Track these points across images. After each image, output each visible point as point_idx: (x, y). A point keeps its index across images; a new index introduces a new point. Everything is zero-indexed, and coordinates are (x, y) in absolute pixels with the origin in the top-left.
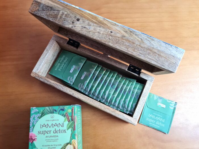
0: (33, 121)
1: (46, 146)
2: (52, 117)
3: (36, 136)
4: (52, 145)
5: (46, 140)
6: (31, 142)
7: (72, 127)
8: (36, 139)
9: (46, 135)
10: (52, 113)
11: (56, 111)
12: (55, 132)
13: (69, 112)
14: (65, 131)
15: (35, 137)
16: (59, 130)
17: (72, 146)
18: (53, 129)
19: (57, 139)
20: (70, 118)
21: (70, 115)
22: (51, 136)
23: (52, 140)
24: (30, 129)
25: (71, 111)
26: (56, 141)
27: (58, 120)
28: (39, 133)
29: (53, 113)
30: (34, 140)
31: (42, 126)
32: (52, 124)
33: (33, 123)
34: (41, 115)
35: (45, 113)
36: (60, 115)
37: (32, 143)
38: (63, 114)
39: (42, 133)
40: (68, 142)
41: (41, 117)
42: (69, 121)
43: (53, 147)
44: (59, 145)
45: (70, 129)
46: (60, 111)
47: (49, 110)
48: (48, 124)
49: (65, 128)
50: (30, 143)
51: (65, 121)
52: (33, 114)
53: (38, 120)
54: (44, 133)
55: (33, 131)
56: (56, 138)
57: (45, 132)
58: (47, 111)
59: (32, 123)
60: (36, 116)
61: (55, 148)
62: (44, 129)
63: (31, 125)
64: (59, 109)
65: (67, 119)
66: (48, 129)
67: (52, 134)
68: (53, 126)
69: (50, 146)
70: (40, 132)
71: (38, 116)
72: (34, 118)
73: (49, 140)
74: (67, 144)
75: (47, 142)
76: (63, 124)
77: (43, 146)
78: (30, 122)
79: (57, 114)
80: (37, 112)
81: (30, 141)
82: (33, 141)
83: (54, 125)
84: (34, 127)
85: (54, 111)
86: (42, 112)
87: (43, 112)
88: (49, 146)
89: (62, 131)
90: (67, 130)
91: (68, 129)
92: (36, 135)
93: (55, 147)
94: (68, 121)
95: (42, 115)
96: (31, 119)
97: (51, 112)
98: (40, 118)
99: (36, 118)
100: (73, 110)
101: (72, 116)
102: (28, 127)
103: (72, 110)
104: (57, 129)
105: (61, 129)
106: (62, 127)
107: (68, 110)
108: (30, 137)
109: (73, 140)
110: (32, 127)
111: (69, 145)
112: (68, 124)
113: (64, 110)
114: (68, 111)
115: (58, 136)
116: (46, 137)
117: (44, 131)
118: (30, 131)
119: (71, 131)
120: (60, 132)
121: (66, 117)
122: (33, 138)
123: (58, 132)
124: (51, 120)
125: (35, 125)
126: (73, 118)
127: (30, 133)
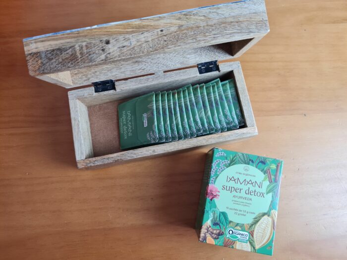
0: (217, 169)
1: (232, 209)
2: (246, 170)
3: (219, 192)
4: (241, 211)
5: (233, 201)
6: (210, 198)
7: (274, 192)
8: (219, 196)
9: (234, 193)
10: (246, 164)
11: (253, 162)
12: (249, 192)
13: (273, 169)
14: (262, 195)
15: (217, 193)
16: (254, 191)
17: (270, 219)
18: (245, 188)
19: (250, 204)
20: (273, 177)
21: (273, 173)
22: (240, 197)
23: (241, 204)
24: (211, 179)
25: (275, 168)
26: (247, 206)
27: (255, 176)
29: (248, 164)
30: (215, 196)
31: (229, 180)
32: (245, 180)
33: (216, 171)
34: (229, 162)
35: (236, 161)
36: (259, 169)
37: (211, 200)
38: (264, 169)
39: (228, 189)
40: (266, 212)
41: (230, 165)
42: (271, 182)
43: (242, 213)
44: (251, 213)
45: (270, 194)
46: (259, 163)
47: (243, 159)
48: (238, 179)
49: (264, 190)
50: (208, 199)
51: (264, 180)
52: (218, 158)
53: (225, 169)
54: (231, 189)
55: (214, 183)
56: (248, 202)
57: (233, 188)
58: (240, 159)
59: (214, 171)
60: (223, 162)
61: (245, 215)
62: (232, 184)
63: (212, 174)
64: (258, 161)
65: (268, 178)
66: (238, 186)
67: (243, 194)
68: (246, 183)
69: (238, 210)
70: (225, 187)
71: (224, 163)
72: (218, 165)
73: (237, 201)
74: (264, 214)
75: (234, 203)
76: (261, 183)
77: (227, 208)
78: (212, 170)
79: (253, 166)
80: (221, 156)
82: (213, 198)
83: (248, 183)
84: (217, 178)
85: (251, 162)
86: (231, 158)
87: (233, 159)
88: (236, 210)
89: (259, 194)
90: (265, 194)
91: (267, 193)
92: (218, 190)
93: (245, 213)
94: (269, 181)
95: (231, 162)
96: (214, 165)
97: (245, 161)
98: (227, 167)
99: (221, 165)
100: (279, 167)
101: (276, 176)
102: (208, 176)
103: (277, 167)
104: (252, 189)
105: (257, 191)
106: (259, 187)
107: (271, 165)
108: (209, 191)
109: (274, 210)
110: (214, 177)
111: (266, 217)
112: (268, 186)
113: (265, 164)
114: (271, 167)
115: (251, 200)
116: (234, 196)
118: (211, 182)
119: (272, 197)
120: (256, 194)
121: (267, 174)
122: (213, 193)
123: (252, 194)
124: (244, 174)
125: (218, 175)
126: (277, 178)
127: (209, 184)
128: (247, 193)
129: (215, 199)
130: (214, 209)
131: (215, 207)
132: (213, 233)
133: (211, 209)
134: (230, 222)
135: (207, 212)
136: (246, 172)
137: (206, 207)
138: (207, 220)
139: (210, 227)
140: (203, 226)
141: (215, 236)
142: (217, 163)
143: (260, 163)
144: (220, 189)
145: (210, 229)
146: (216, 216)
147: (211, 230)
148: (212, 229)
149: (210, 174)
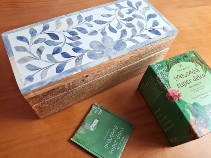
0: (164, 77)
1: (197, 97)
2: (181, 66)
3: (178, 91)
4: (203, 94)
5: (192, 91)
6: (177, 99)
7: (208, 70)
8: (181, 94)
9: (188, 85)
10: (177, 63)
12: (196, 79)
13: (194, 57)
14: (204, 76)
15: (178, 92)
16: (197, 76)
18: (190, 77)
19: (204, 86)
20: (199, 62)
21: (196, 59)
22: (194, 85)
23: (198, 89)
24: (166, 86)
25: (194, 55)
26: (203, 88)
27: (189, 67)
28: (179, 87)
29: (179, 62)
30: (179, 95)
31: (177, 79)
32: (186, 73)
33: (164, 79)
34: (167, 68)
36: (187, 61)
37: (179, 100)
38: (190, 60)
39: (182, 85)
41: (169, 69)
42: (201, 65)
43: (205, 95)
45: (208, 72)
47: (173, 61)
49: (202, 72)
50: (176, 101)
51: (196, 66)
52: (157, 70)
53: (168, 74)
55: (170, 87)
56: (201, 85)
57: (185, 83)
58: (171, 63)
61: (208, 96)
62: (181, 80)
63: (163, 82)
64: (182, 57)
65: (197, 64)
66: (185, 79)
68: (189, 74)
70: (179, 85)
71: (164, 70)
72: (162, 73)
73: (195, 89)
75: (194, 92)
76: (197, 69)
77: (193, 98)
78: (161, 79)
79: (183, 62)
80: (159, 67)
81: (175, 99)
82: (178, 98)
84: (168, 82)
85: (179, 60)
87: (167, 65)
88: (200, 96)
89: (202, 76)
90: (205, 74)
91: (206, 72)
93: (207, 94)
94: (199, 65)
96: (159, 75)
97: (175, 61)
98: (169, 72)
99: (164, 73)
101: (199, 60)
103: (195, 54)
105: (199, 75)
106: (198, 72)
108: (172, 95)
110: (167, 83)
112: (202, 68)
113: (187, 57)
114: (192, 56)
115: (201, 83)
116: (190, 88)
117: (183, 83)
118: (167, 88)
120: (201, 78)
121: (194, 62)
122: (175, 94)
123: (198, 79)
124: (182, 70)
125: (168, 80)
126: (202, 61)
127: (168, 90)
128: (195, 80)
129: (180, 98)
130: (186, 105)
131: (186, 103)
132: (202, 124)
133: (184, 107)
134: (204, 106)
135: (184, 111)
136: (182, 68)
137: (180, 108)
138: (190, 117)
139: (196, 121)
140: (191, 124)
141: (205, 125)
142: (160, 73)
143: (185, 58)
144: (177, 89)
145: (197, 122)
146: (191, 109)
147: (199, 123)
148: (198, 121)
149: (162, 83)
